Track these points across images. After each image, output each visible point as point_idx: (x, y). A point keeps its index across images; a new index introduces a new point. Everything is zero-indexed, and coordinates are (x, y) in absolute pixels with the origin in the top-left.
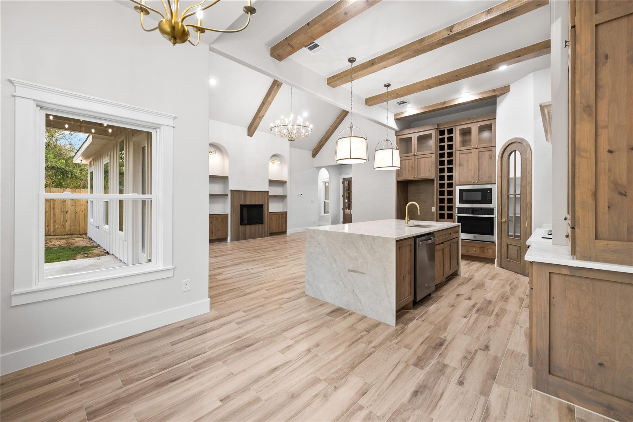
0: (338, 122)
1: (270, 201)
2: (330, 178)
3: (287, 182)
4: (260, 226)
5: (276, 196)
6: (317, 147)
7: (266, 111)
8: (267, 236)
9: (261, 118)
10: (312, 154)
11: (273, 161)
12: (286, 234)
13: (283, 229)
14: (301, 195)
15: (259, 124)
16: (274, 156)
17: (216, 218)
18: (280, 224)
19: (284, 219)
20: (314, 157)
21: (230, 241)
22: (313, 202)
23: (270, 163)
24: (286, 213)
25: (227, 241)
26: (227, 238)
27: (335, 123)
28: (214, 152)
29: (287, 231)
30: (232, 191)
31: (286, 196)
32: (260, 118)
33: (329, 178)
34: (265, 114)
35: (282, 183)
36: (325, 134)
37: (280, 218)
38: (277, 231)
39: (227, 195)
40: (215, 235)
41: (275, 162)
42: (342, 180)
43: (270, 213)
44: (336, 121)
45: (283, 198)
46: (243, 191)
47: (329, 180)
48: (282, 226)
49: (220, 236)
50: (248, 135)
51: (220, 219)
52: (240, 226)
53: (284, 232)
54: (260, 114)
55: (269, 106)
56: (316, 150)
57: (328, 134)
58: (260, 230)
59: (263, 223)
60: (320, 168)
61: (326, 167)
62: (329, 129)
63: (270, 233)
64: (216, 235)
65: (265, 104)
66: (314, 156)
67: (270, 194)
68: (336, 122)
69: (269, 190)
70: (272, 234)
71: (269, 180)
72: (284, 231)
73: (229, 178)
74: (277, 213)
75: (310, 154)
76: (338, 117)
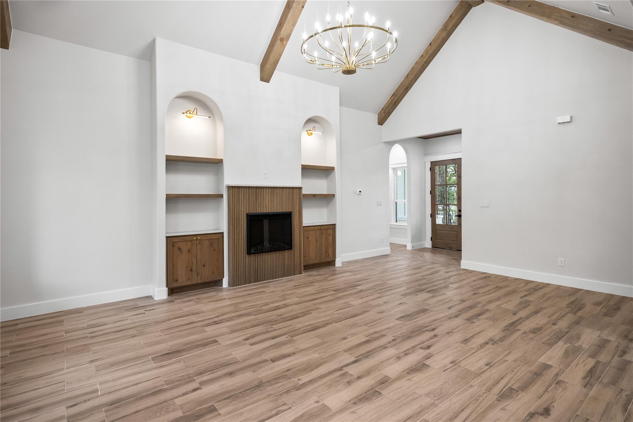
0: (430, 52)
1: (304, 204)
2: (408, 162)
3: (336, 169)
4: (286, 253)
5: (315, 196)
6: (388, 105)
7: (294, 25)
8: (300, 273)
9: (284, 42)
10: (378, 119)
11: (310, 130)
12: (335, 265)
13: (329, 255)
14: (360, 192)
15: (281, 55)
16: (310, 120)
17: (198, 242)
18: (324, 248)
19: (331, 237)
20: (382, 124)
21: (227, 286)
22: (380, 205)
23: (304, 135)
24: (333, 227)
25: (222, 286)
26: (222, 280)
27: (424, 55)
28: (195, 113)
29: (337, 260)
30: (230, 188)
31: (334, 195)
32: (282, 40)
33: (406, 161)
34: (292, 31)
35: (327, 171)
36: (404, 80)
37: (324, 236)
38: (318, 261)
39: (221, 196)
40: (197, 275)
41: (313, 132)
42: (428, 166)
43: (303, 227)
44: (426, 51)
45: (328, 198)
46: (252, 187)
47: (406, 165)
48: (326, 252)
49: (207, 275)
50: (262, 79)
51: (206, 243)
52: (247, 257)
53: (331, 263)
54: (283, 33)
55: (301, 11)
56: (386, 112)
57: (410, 79)
58: (286, 261)
59: (291, 248)
60: (391, 144)
61: (403, 142)
62: (413, 68)
63: (304, 266)
64: (199, 276)
65: (291, 6)
66: (381, 122)
67: (304, 192)
68: (426, 54)
69: (302, 185)
70: (308, 267)
71: (302, 165)
72: (331, 260)
73: (225, 162)
74: (317, 227)
75: (375, 118)
76: (430, 44)
